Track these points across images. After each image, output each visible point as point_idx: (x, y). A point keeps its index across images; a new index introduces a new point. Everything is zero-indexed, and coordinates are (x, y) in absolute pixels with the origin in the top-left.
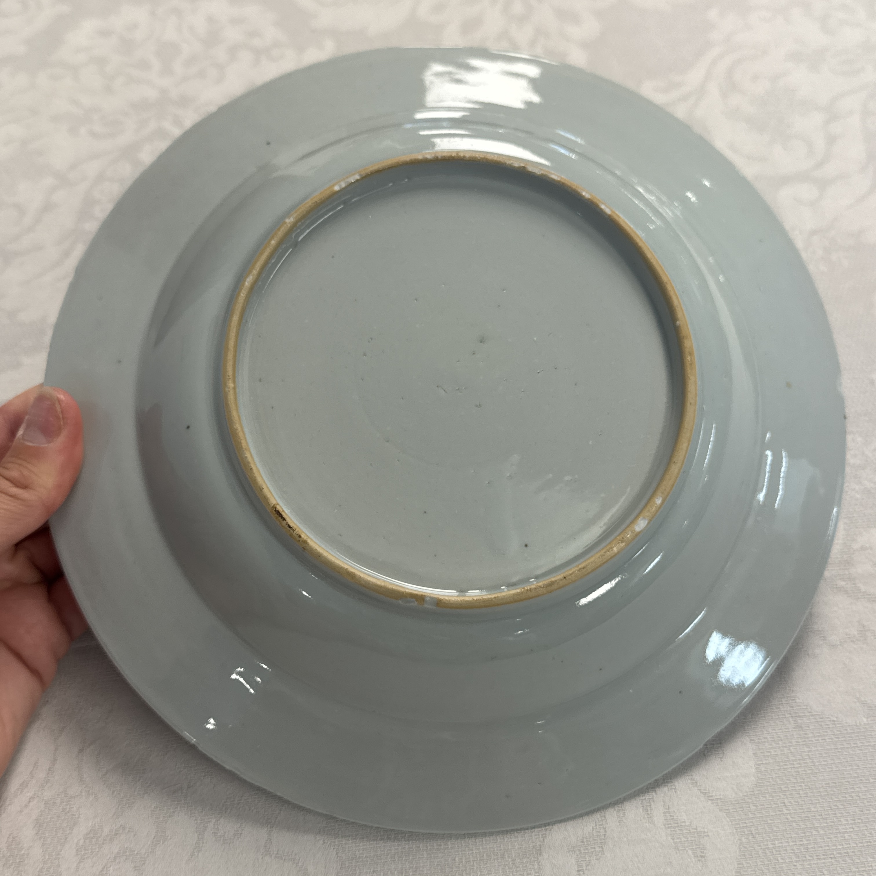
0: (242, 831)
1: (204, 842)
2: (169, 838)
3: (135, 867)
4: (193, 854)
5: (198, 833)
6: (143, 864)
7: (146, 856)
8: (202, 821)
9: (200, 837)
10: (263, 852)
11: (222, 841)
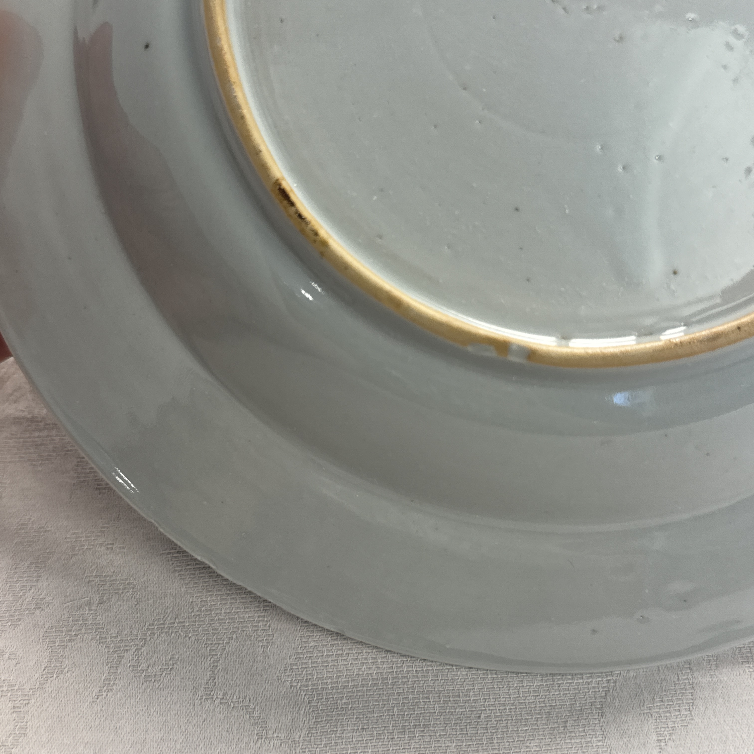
0: (173, 665)
1: (116, 678)
2: (66, 670)
3: (14, 707)
4: (101, 694)
5: (109, 666)
6: (25, 704)
7: (31, 693)
8: (116, 649)
9: (111, 671)
10: (202, 696)
11: (143, 676)
